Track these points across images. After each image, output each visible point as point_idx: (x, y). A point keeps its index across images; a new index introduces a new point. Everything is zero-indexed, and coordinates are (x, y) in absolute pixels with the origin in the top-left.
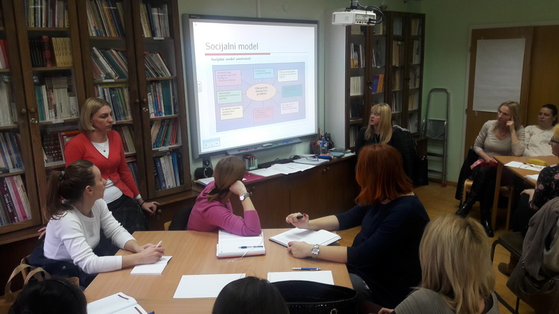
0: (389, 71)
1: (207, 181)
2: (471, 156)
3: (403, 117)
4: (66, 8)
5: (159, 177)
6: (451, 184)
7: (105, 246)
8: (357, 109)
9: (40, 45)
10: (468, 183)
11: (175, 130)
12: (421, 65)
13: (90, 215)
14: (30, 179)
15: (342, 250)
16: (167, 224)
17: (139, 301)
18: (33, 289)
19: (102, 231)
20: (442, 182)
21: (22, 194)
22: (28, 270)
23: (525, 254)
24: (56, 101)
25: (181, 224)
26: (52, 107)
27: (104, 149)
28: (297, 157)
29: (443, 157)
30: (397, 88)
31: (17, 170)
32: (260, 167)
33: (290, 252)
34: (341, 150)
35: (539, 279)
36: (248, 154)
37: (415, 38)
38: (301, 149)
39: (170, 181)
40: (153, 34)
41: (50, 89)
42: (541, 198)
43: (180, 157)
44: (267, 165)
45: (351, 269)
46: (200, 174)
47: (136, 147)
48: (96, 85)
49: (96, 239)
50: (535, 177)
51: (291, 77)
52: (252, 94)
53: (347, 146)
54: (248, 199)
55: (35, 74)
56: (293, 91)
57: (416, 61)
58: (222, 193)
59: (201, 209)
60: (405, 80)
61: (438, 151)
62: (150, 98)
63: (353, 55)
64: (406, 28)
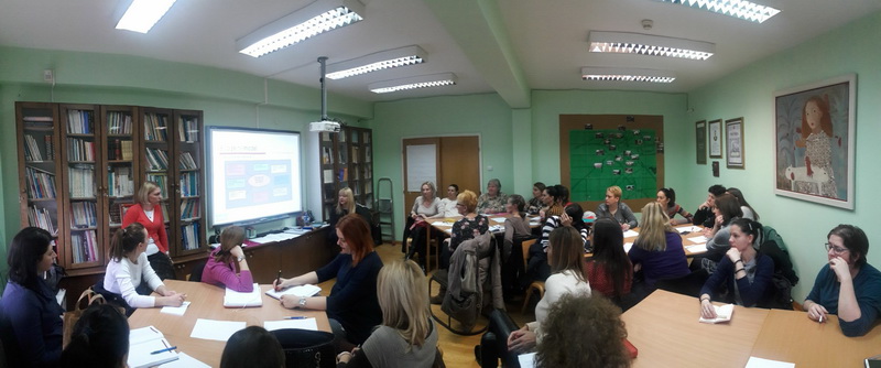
0: (351, 167)
1: (217, 246)
2: (410, 221)
3: (362, 198)
4: (132, 121)
5: (184, 241)
6: (398, 242)
7: (144, 288)
8: (329, 192)
9: (114, 146)
10: (409, 240)
11: (197, 206)
12: (371, 163)
13: (136, 263)
14: (100, 233)
15: (323, 300)
16: (188, 276)
17: (166, 335)
18: (94, 309)
19: (142, 276)
20: (392, 242)
21: (94, 243)
22: (93, 295)
23: (450, 283)
24: (120, 184)
25: (197, 278)
26: (118, 187)
27: (151, 216)
28: (286, 229)
29: (392, 225)
30: (357, 178)
31: (93, 227)
32: (258, 236)
33: (282, 304)
34: (320, 222)
35: (461, 299)
36: (248, 226)
37: (366, 145)
38: (290, 223)
39: (192, 244)
40: (187, 139)
41: (117, 175)
42: (456, 243)
43: (200, 226)
44: (263, 235)
45: (330, 316)
46: (213, 240)
47: (170, 218)
48: (147, 173)
49: (138, 281)
50: (450, 231)
51: (281, 170)
52: (252, 181)
53: (324, 220)
54: (244, 261)
55: (110, 164)
56: (282, 180)
57: (368, 160)
58: (225, 255)
59: (210, 267)
60: (362, 173)
61: (388, 220)
62: (182, 183)
63: (325, 155)
64: (360, 138)
